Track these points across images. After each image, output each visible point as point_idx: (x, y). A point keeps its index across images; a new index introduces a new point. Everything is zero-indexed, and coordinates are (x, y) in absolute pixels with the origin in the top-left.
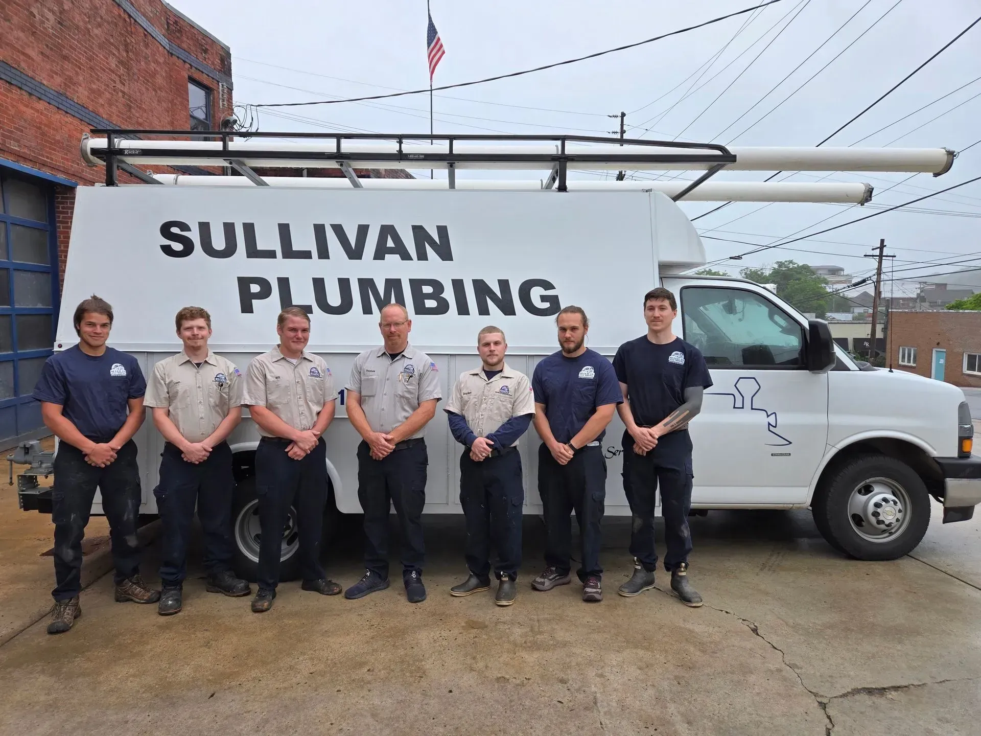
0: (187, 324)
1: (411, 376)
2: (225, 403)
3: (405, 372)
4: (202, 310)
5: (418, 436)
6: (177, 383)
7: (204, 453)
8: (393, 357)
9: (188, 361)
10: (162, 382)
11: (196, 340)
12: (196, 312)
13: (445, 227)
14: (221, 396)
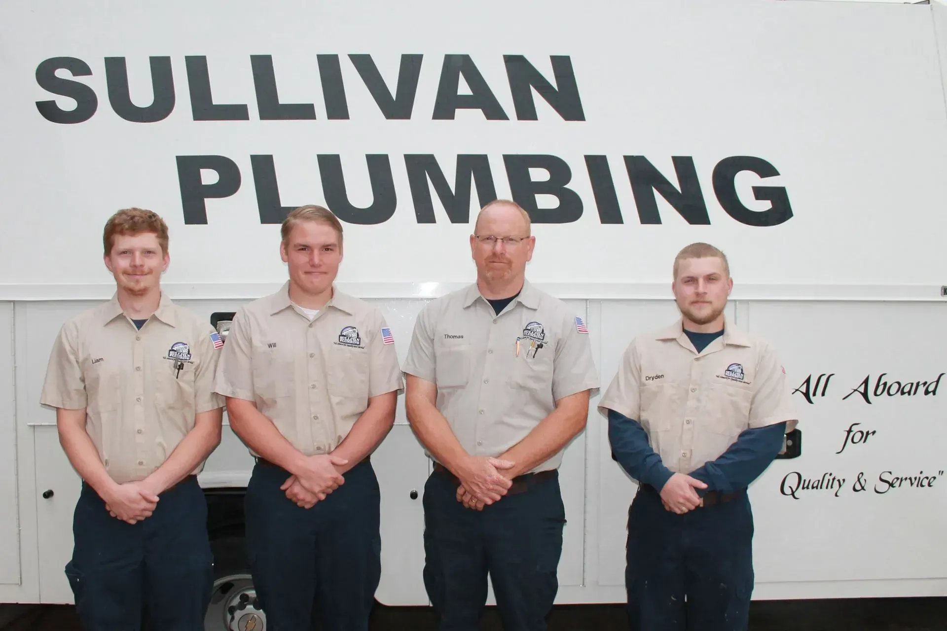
0: (124, 242)
1: (540, 346)
2: (187, 404)
3: (525, 336)
4: (154, 215)
5: (547, 466)
6: (98, 361)
7: (144, 504)
8: (499, 306)
9: (121, 317)
10: (72, 358)
11: (137, 277)
12: (141, 220)
13: (567, 59)
14: (180, 390)
